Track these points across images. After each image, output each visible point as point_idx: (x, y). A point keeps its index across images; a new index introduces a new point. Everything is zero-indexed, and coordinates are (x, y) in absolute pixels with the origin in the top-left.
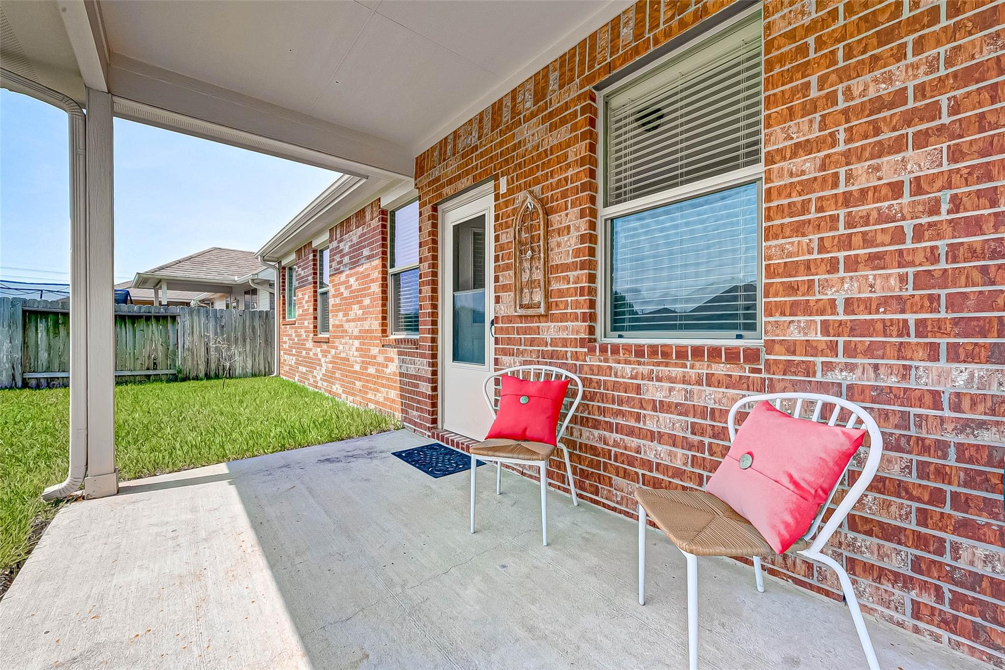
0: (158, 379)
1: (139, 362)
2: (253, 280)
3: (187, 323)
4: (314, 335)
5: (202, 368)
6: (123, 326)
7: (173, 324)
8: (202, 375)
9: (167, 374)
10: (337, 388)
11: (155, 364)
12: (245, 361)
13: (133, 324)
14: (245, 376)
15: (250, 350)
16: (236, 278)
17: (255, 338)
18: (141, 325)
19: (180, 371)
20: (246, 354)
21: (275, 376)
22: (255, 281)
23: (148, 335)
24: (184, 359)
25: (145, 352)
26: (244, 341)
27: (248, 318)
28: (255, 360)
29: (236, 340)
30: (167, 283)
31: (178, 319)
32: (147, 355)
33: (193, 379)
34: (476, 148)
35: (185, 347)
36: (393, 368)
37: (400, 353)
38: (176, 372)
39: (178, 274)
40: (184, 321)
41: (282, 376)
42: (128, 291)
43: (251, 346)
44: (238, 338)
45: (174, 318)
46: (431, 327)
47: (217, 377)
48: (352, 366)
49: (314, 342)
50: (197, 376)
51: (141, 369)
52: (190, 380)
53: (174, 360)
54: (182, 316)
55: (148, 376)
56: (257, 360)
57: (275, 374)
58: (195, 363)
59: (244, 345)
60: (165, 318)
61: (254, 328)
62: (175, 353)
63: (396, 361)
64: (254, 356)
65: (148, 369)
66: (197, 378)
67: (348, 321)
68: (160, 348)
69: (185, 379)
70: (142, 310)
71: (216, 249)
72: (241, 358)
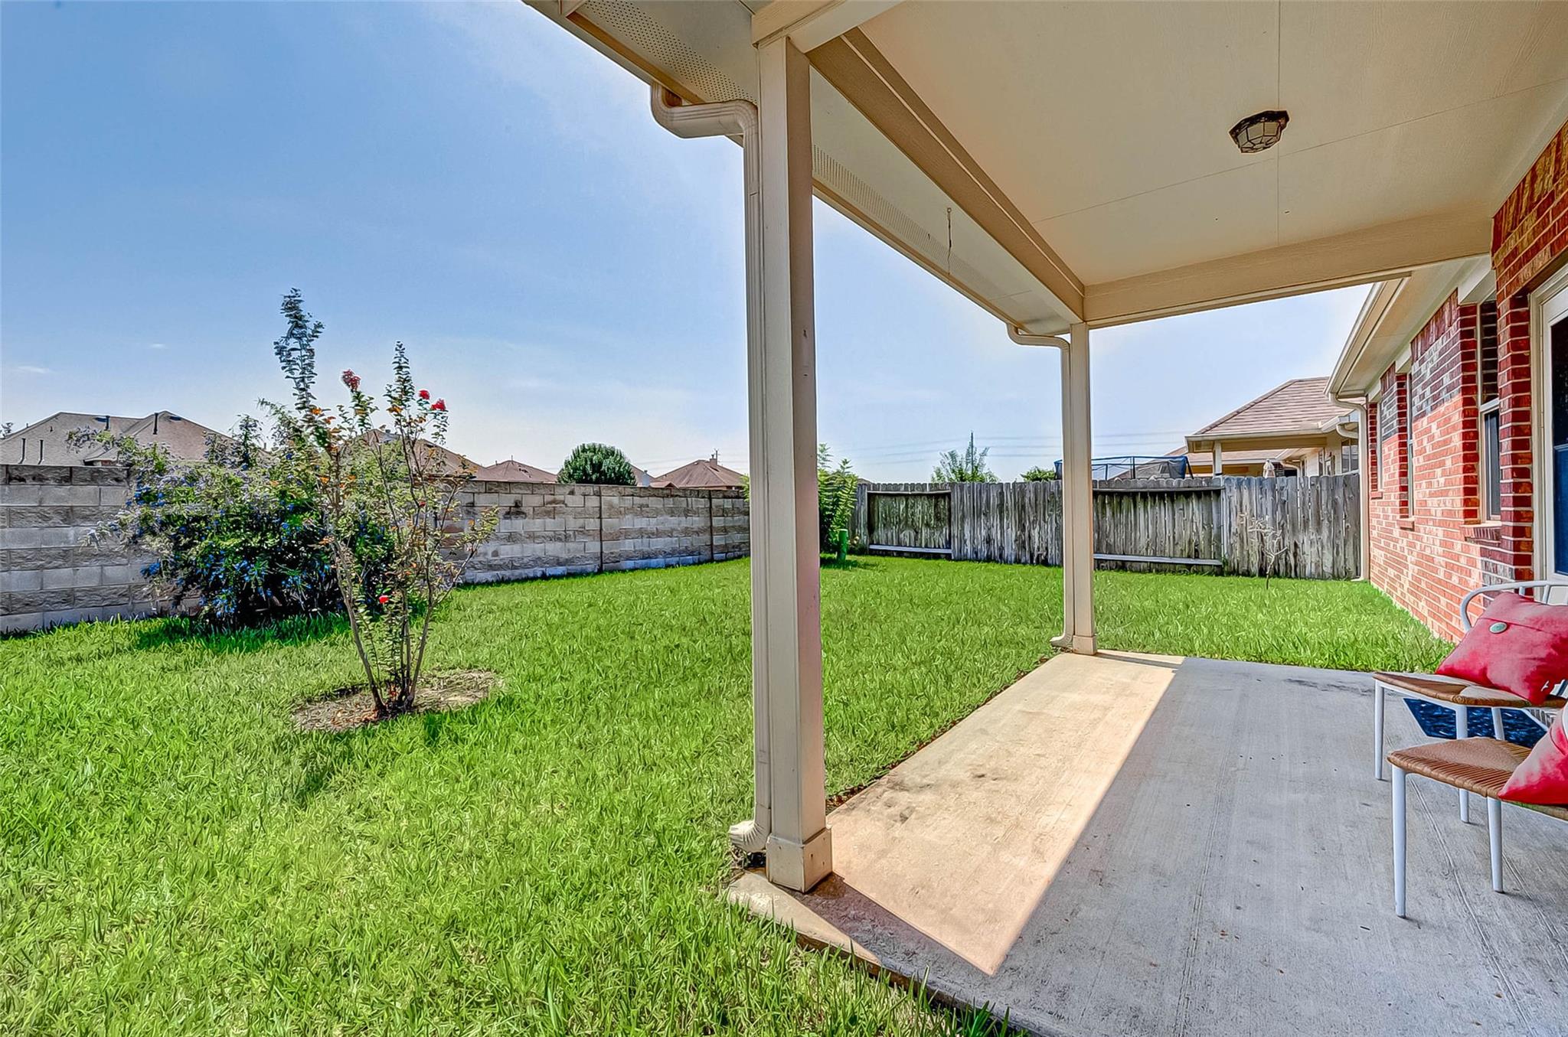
0: (1199, 570)
1: (1179, 548)
2: (1342, 426)
3: (1234, 499)
4: (1402, 517)
5: (1255, 560)
6: (1162, 507)
7: (1217, 500)
8: (1255, 569)
9: (1211, 565)
10: (1423, 607)
11: (1196, 551)
12: (1320, 555)
13: (1173, 501)
14: (1322, 577)
15: (1329, 537)
16: (1320, 424)
17: (1337, 519)
18: (1180, 504)
19: (1226, 563)
20: (1322, 543)
21: (1362, 582)
22: (1346, 427)
23: (1188, 516)
24: (1231, 547)
25: (1186, 535)
26: (1319, 523)
27: (1324, 488)
28: (1338, 553)
29: (1306, 523)
30: (1222, 444)
31: (1223, 495)
32: (1187, 540)
33: (1244, 575)
34: (1552, 197)
35: (1232, 530)
36: (1475, 579)
37: (1484, 553)
38: (1221, 564)
39: (1234, 430)
40: (1231, 496)
41: (1372, 583)
42: (1186, 458)
43: (1330, 532)
44: (1308, 519)
45: (1218, 493)
46: (1512, 509)
47: (1276, 574)
48: (1436, 571)
49: (1402, 528)
50: (1248, 571)
51: (1181, 557)
52: (1238, 575)
53: (1218, 548)
54: (1228, 490)
55: (1189, 566)
56: (1341, 554)
57: (1362, 578)
58: (1245, 553)
59: (1319, 530)
60: (1207, 493)
61: (1336, 503)
62: (1219, 537)
63: (1479, 565)
64: (1335, 547)
65: (1189, 557)
66: (1248, 574)
67: (1431, 495)
68: (1202, 533)
69: (1234, 572)
70: (1182, 485)
71: (1293, 382)
72: (1314, 549)
